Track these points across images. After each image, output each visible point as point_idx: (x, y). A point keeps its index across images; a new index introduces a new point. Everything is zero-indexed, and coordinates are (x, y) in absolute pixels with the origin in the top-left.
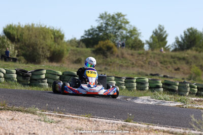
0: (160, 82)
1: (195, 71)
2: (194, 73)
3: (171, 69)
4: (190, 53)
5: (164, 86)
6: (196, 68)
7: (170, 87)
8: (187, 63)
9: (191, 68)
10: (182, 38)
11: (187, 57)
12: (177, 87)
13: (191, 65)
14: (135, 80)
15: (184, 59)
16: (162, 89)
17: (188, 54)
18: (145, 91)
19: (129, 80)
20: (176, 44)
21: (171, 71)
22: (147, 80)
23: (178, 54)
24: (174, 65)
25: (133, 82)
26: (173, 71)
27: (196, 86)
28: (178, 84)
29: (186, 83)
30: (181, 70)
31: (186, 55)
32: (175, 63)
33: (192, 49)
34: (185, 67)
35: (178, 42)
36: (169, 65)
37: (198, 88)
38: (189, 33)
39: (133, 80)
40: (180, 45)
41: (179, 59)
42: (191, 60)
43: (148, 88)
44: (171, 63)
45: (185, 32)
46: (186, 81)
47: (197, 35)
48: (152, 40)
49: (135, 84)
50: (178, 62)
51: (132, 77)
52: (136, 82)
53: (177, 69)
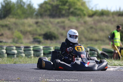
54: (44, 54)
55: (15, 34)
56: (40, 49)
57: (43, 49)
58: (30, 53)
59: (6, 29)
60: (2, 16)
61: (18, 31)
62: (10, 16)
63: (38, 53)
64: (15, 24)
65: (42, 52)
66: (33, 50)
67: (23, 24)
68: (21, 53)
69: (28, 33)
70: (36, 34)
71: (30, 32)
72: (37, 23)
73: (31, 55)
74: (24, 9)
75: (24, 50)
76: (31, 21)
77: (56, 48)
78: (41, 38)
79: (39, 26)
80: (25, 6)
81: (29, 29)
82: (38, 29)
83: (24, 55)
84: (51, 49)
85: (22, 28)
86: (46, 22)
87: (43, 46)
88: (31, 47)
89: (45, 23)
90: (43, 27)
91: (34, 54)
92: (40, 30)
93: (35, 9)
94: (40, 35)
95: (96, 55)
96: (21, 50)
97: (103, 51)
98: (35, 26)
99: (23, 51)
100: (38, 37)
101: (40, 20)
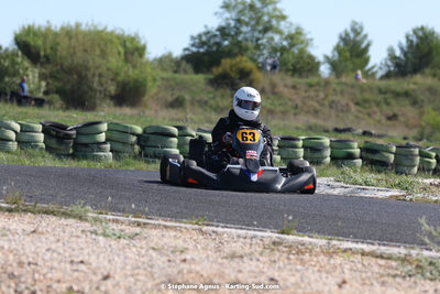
0: (356, 145)
1: (432, 122)
2: (428, 124)
3: (378, 116)
4: (420, 81)
5: (364, 154)
6: (433, 113)
7: (376, 157)
8: (415, 103)
9: (421, 114)
10: (402, 49)
11: (414, 90)
12: (392, 157)
13: (421, 107)
14: (300, 143)
15: (406, 94)
16: (360, 161)
17: (415, 83)
18: (322, 166)
19: (287, 142)
20: (389, 63)
21: (379, 121)
22: (327, 141)
23: (393, 84)
24: (384, 107)
25: (296, 147)
26: (384, 120)
27: (434, 154)
28: (394, 149)
29: (412, 147)
30: (402, 119)
31: (412, 86)
32: (388, 104)
33: (423, 73)
34: (409, 112)
35: (392, 57)
36: (375, 108)
37: (437, 157)
38: (417, 37)
39: (297, 142)
40: (397, 65)
41: (397, 95)
42: (421, 97)
43: (328, 159)
44: (378, 104)
45: (407, 37)
46: (411, 143)
47: (435, 42)
48: (336, 54)
49: (301, 152)
50: (393, 102)
51: (295, 136)
52: (303, 147)
53: (393, 117)
54: (332, 158)
55: (425, 117)
56: (321, 144)
59: (407, 102)
60: (410, 69)
61: (435, 110)
62: (427, 71)
63: (317, 155)
64: (431, 90)
77: (366, 145)
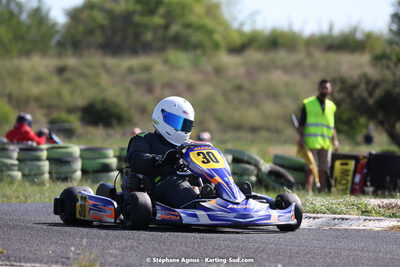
57: (82, 157)
58: (39, 167)
65: (78, 165)
66: (49, 159)
67: (16, 74)
68: (10, 167)
69: (32, 104)
70: (58, 108)
71: (38, 100)
72: (61, 70)
73: (43, 174)
74: (19, 23)
75: (18, 159)
76: (41, 63)
78: (75, 122)
79: (68, 81)
80: (24, 16)
81: (35, 90)
82: (65, 91)
83: (18, 175)
84: (106, 157)
85: (12, 87)
86: (90, 66)
87: (83, 147)
88: (41, 150)
89: (88, 72)
90: (82, 82)
91: (50, 173)
92: (72, 93)
93: (55, 24)
94: (70, 111)
95: (253, 178)
96: (10, 158)
97: (275, 163)
98: (55, 80)
99: (16, 162)
100: (64, 115)
101: (71, 61)
